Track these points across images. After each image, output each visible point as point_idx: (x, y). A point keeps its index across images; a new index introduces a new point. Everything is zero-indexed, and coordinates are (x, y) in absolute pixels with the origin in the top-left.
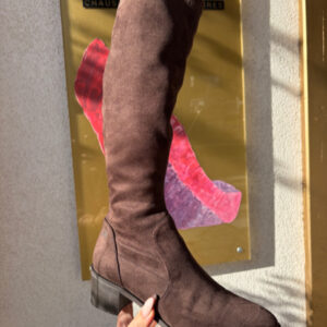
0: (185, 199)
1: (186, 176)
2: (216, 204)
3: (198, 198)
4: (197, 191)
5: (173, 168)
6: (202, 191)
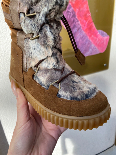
0: (84, 41)
1: (86, 28)
3: (91, 40)
4: (90, 36)
5: (79, 22)
6: (93, 36)
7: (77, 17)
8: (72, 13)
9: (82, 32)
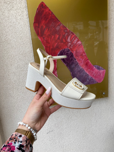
0: (82, 74)
1: (82, 64)
2: (95, 75)
3: (87, 73)
4: (87, 70)
5: (77, 60)
6: (89, 70)
7: (74, 57)
8: (71, 54)
9: (79, 67)
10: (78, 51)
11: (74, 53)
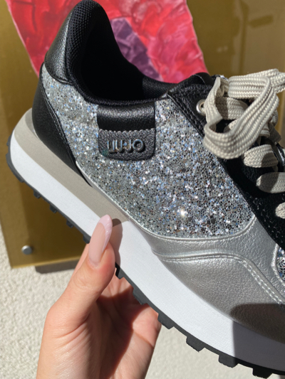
7: (151, 63)
10: (168, 38)
11: (151, 43)
